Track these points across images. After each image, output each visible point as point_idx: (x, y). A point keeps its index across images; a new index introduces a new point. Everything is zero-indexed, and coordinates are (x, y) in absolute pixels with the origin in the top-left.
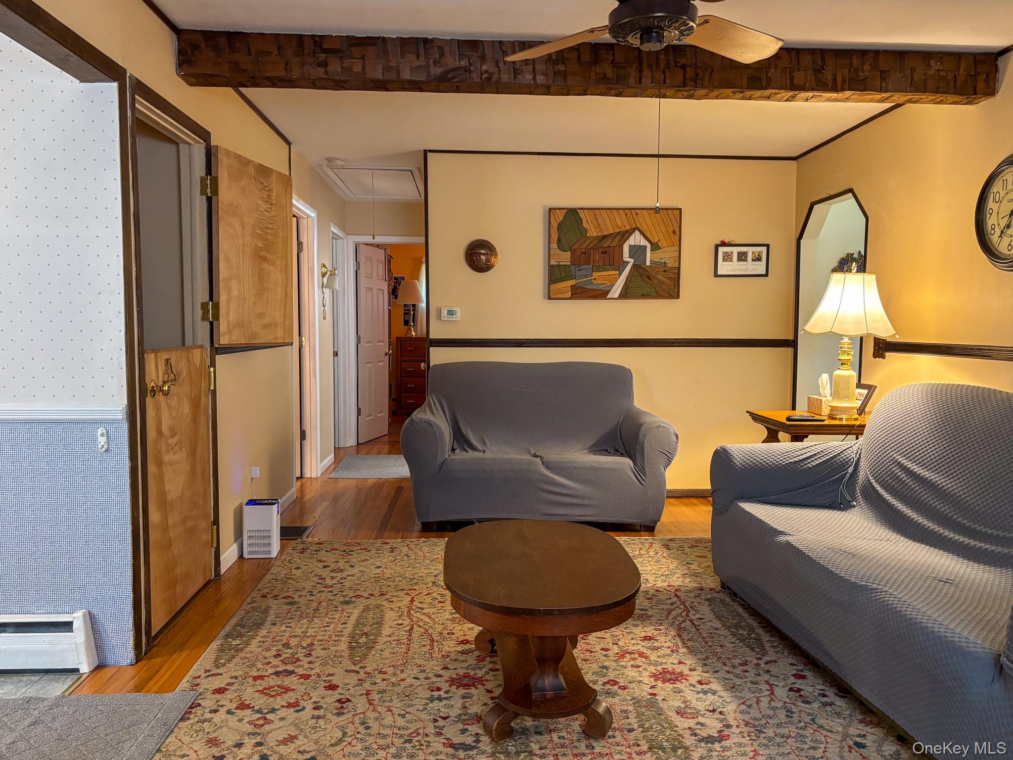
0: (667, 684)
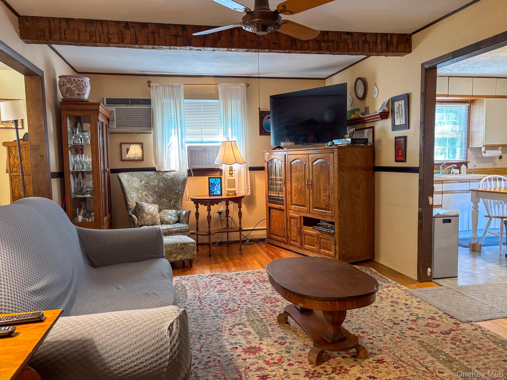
0: (254, 346)
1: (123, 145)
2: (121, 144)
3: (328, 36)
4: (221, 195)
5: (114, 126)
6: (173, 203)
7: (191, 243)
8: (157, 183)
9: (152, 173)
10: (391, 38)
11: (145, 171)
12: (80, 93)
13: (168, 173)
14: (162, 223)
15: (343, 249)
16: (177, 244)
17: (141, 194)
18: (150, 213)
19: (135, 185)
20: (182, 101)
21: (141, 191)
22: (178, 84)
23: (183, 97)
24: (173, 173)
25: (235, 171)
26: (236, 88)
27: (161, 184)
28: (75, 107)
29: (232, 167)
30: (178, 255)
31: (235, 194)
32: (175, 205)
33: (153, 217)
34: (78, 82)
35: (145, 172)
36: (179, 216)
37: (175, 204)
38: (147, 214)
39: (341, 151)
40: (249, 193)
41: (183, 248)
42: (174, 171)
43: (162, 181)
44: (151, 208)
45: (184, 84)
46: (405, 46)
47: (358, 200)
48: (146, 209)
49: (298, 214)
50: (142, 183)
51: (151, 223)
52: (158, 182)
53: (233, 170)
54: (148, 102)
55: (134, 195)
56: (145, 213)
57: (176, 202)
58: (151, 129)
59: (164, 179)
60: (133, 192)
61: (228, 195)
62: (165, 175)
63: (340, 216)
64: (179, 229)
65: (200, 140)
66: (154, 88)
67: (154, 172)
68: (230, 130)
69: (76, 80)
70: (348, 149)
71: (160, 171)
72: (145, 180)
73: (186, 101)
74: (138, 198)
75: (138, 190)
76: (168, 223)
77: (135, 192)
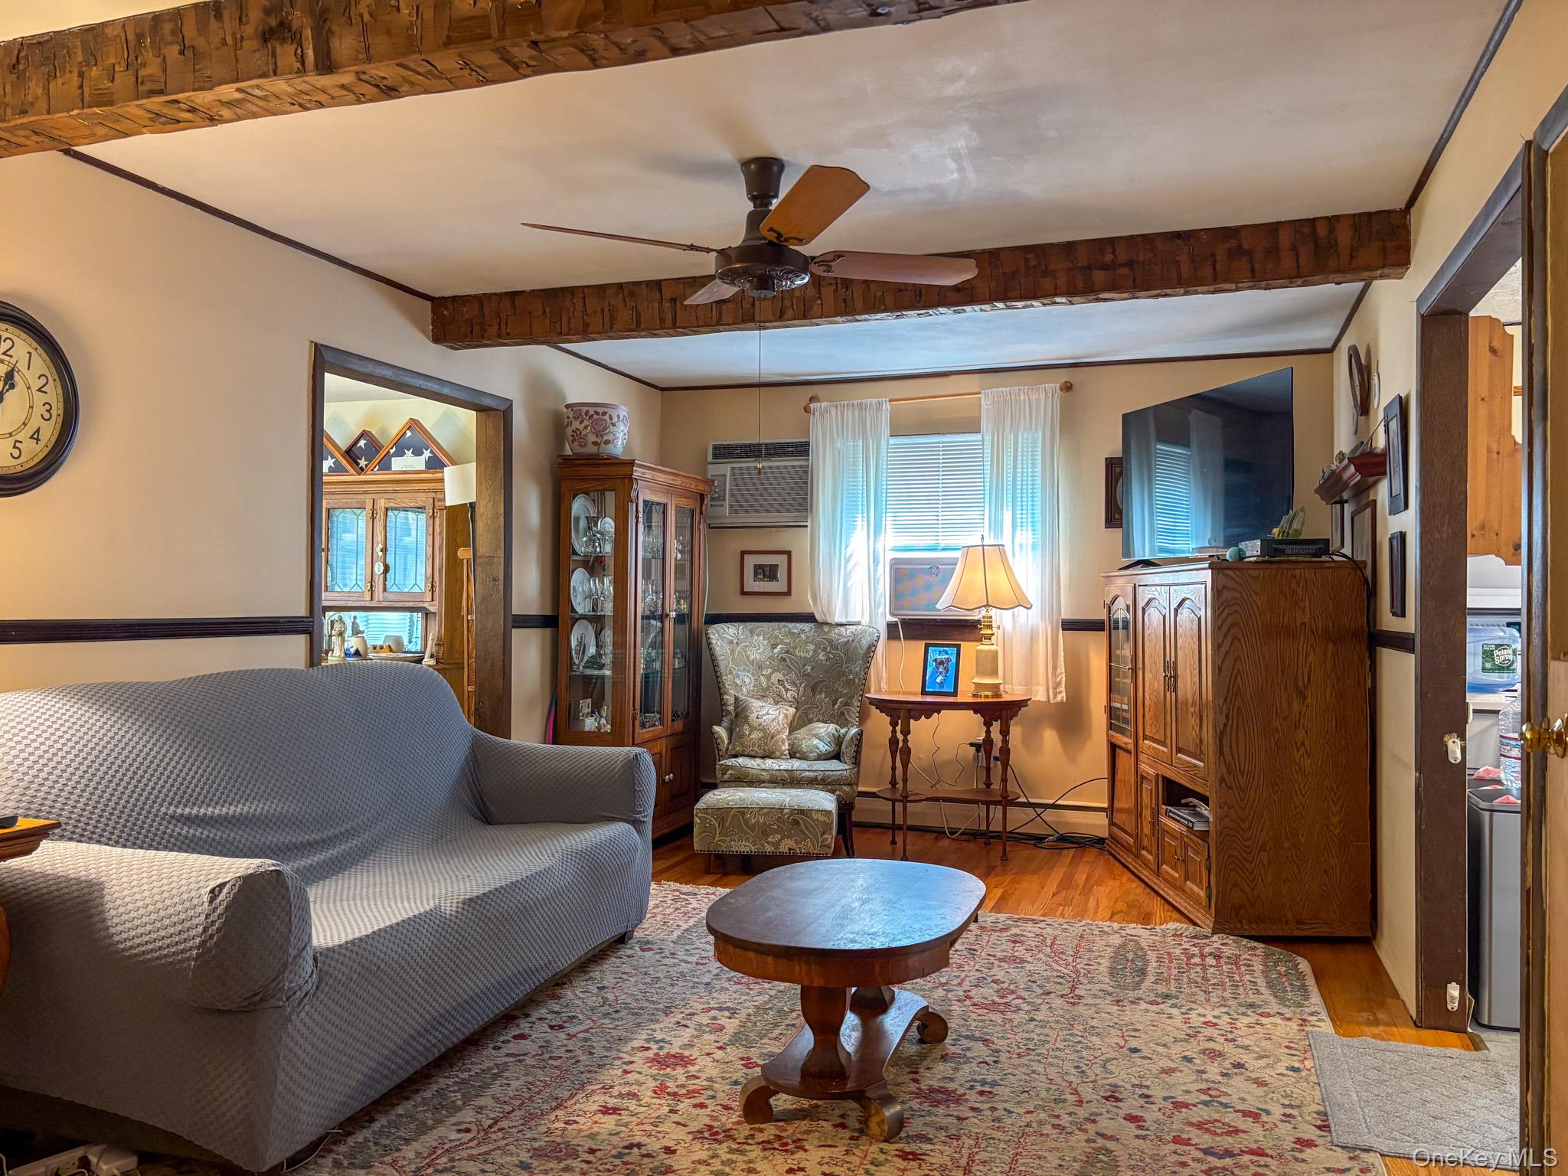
1: (746, 556)
2: (743, 553)
3: (1114, 252)
4: (955, 694)
5: (724, 512)
6: (840, 708)
7: (818, 811)
8: (811, 653)
9: (806, 626)
10: (1331, 230)
11: (791, 621)
12: (598, 440)
13: (842, 629)
14: (792, 755)
15: (1235, 885)
16: (781, 809)
17: (768, 677)
18: (760, 725)
19: (754, 655)
20: (883, 442)
21: (770, 671)
22: (875, 401)
23: (886, 430)
24: (853, 628)
25: (999, 628)
26: (1034, 397)
27: (822, 657)
28: (586, 471)
29: (991, 617)
30: (782, 838)
31: (999, 696)
32: (842, 714)
33: (768, 736)
34: (595, 416)
35: (790, 625)
36: (839, 741)
37: (843, 709)
38: (753, 729)
39: (1227, 576)
40: (1062, 697)
41: (796, 823)
42: (858, 623)
43: (825, 649)
44: (768, 713)
45: (892, 397)
46: (1384, 249)
47: (1300, 735)
48: (753, 716)
49: (1152, 767)
50: (776, 651)
51: (760, 752)
52: (815, 651)
53: (994, 625)
54: (802, 449)
55: (747, 680)
56: (749, 725)
57: (846, 704)
58: (806, 517)
59: (830, 642)
60: (744, 670)
61: (975, 696)
62: (834, 634)
63: (1222, 780)
64: (820, 776)
65: (929, 541)
66: (817, 414)
67: (811, 625)
68: (1007, 516)
69: (591, 412)
70: (1254, 573)
71: (827, 624)
72: (785, 644)
73: (893, 441)
74: (755, 686)
75: (760, 668)
76: (804, 757)
77: (749, 671)
